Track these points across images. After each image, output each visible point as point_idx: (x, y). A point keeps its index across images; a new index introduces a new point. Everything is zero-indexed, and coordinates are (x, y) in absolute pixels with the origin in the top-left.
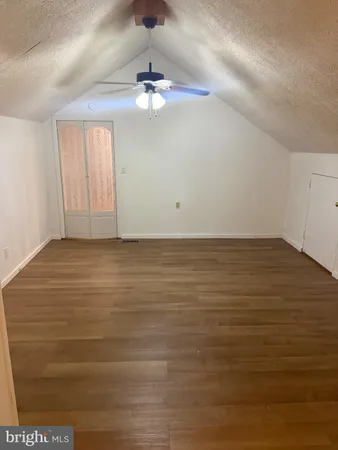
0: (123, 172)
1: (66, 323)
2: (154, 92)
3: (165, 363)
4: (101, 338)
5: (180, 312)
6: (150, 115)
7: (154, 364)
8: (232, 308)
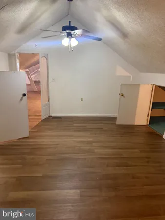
0: (53, 81)
1: (21, 166)
2: (72, 37)
3: (78, 191)
4: (41, 175)
5: (85, 159)
6: (69, 50)
7: (72, 191)
8: (113, 157)
